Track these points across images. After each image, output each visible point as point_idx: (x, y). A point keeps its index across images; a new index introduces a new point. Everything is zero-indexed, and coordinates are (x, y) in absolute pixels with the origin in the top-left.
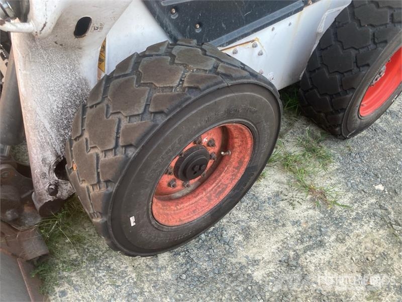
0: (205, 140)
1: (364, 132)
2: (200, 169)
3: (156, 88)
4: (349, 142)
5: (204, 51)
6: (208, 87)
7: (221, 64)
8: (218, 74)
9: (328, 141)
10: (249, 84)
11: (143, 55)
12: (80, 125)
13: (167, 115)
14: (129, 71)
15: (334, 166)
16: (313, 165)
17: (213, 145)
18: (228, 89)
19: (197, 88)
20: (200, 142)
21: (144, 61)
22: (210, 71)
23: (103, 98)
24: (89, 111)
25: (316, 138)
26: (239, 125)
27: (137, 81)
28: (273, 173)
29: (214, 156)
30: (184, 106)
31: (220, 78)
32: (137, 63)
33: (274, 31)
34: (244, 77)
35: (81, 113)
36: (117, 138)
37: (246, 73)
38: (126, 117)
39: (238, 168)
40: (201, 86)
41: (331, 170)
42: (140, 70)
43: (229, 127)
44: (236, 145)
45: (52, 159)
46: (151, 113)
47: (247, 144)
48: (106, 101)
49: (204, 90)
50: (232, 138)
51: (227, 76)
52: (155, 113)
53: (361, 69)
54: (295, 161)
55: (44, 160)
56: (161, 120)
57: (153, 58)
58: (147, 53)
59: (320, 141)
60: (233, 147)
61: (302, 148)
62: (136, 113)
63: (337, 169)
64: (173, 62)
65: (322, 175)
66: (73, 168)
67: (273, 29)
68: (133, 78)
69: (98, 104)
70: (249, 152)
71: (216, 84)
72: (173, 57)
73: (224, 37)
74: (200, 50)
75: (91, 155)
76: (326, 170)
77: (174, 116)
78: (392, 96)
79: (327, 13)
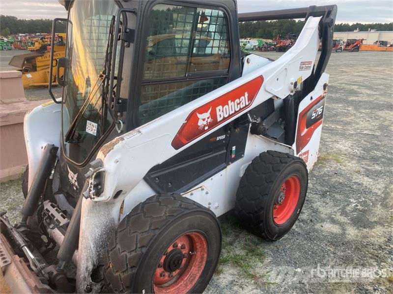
0: (179, 245)
1: (286, 236)
2: (178, 263)
3: (153, 218)
4: (277, 243)
5: (175, 198)
6: (177, 215)
7: (183, 203)
8: (182, 208)
9: (263, 244)
10: (197, 211)
11: (145, 203)
12: (115, 241)
13: (160, 229)
14: (139, 211)
15: (268, 260)
16: (254, 261)
17: (184, 248)
18: (187, 215)
19: (173, 216)
20: (177, 246)
21: (146, 206)
22: (178, 207)
23: (127, 226)
24: (119, 234)
25: (254, 243)
26: (197, 234)
27: (144, 216)
28: (228, 269)
29: (186, 255)
30: (168, 224)
31: (183, 210)
32: (143, 208)
33: (213, 180)
34: (195, 208)
35: (114, 235)
36: (137, 244)
37: (195, 206)
38: (140, 233)
39: (201, 262)
40: (175, 214)
41: (266, 263)
42: (145, 210)
43: (191, 235)
44: (198, 247)
45: (91, 267)
46: (152, 230)
47: (204, 245)
48: (128, 227)
49: (176, 216)
50: (195, 243)
51: (186, 209)
52: (154, 229)
53: (264, 197)
54: (241, 259)
55: (87, 268)
56: (157, 232)
57: (151, 204)
58: (147, 202)
59: (257, 244)
60: (196, 249)
61: (246, 251)
62: (145, 231)
63: (270, 262)
64: (160, 205)
65: (260, 266)
66: (109, 266)
67: (212, 179)
68: (142, 215)
69: (124, 229)
70: (206, 250)
71: (181, 213)
72: (160, 202)
73: (184, 187)
74: (172, 198)
75: (122, 256)
76: (262, 262)
77: (163, 230)
78: (296, 210)
79: (242, 167)
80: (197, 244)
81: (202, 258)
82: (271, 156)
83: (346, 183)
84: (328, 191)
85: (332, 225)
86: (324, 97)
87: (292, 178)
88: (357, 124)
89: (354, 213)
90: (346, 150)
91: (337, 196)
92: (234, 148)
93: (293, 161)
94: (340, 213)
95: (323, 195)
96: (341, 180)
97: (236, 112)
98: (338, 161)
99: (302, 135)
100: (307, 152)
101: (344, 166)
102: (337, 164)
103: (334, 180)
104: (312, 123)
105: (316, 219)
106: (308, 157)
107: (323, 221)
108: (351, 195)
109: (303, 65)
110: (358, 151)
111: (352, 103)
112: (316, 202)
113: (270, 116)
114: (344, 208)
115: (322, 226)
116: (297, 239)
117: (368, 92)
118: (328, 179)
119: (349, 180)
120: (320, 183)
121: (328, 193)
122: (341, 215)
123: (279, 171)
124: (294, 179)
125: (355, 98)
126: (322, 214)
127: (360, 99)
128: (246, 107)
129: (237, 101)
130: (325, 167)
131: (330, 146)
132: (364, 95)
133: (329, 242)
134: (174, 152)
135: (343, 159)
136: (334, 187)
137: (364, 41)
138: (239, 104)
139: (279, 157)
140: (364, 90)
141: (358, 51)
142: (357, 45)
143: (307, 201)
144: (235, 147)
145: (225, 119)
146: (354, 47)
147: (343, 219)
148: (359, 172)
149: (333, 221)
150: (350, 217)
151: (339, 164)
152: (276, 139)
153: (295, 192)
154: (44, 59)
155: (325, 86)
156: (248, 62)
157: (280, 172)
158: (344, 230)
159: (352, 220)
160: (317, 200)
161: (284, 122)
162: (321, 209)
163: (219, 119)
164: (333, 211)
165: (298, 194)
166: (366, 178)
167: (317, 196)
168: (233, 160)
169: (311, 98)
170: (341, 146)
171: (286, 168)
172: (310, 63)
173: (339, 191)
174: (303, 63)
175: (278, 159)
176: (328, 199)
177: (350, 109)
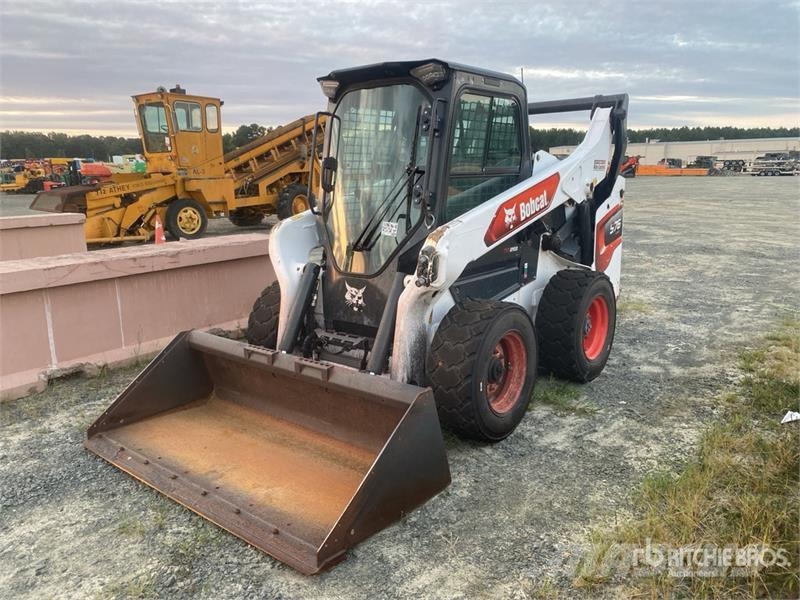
0: (498, 354)
3: (480, 311)
12: (440, 339)
15: (583, 398)
19: (500, 308)
23: (451, 324)
24: (444, 332)
36: (471, 333)
38: (471, 325)
39: (520, 378)
43: (511, 341)
44: (515, 359)
46: (484, 319)
47: (523, 356)
50: (512, 355)
60: (513, 362)
62: (477, 321)
63: (587, 399)
66: (438, 366)
69: (449, 327)
70: (525, 362)
75: (456, 348)
78: (605, 347)
79: (535, 292)
80: (515, 355)
81: (521, 373)
83: (658, 330)
85: (651, 367)
86: (621, 207)
87: (597, 300)
88: (657, 271)
89: (675, 356)
90: (649, 300)
91: (650, 343)
92: (526, 265)
94: (658, 357)
96: (651, 328)
97: (537, 213)
98: (640, 311)
99: (602, 253)
101: (651, 315)
102: (640, 314)
103: (641, 328)
104: (612, 239)
108: (668, 341)
109: (597, 164)
110: (666, 299)
111: (643, 247)
113: (563, 228)
114: (662, 352)
115: (639, 368)
117: (664, 232)
118: (633, 328)
119: (661, 327)
123: (586, 285)
124: (600, 302)
125: (646, 241)
127: (653, 242)
128: (546, 207)
129: (537, 199)
132: (659, 236)
134: (485, 249)
135: (647, 308)
136: (643, 335)
137: (641, 161)
138: (539, 203)
140: (655, 231)
141: (634, 176)
142: (630, 166)
145: (527, 219)
146: (625, 169)
147: (663, 361)
148: (672, 319)
150: (671, 360)
151: (643, 314)
152: (572, 256)
153: (603, 322)
154: (100, 196)
155: (622, 192)
156: (538, 159)
158: (666, 369)
159: (674, 361)
161: (577, 238)
163: (523, 218)
164: (648, 356)
165: (606, 324)
166: (683, 325)
169: (608, 207)
170: (641, 296)
172: (604, 162)
173: (651, 338)
174: (596, 162)
177: (642, 254)
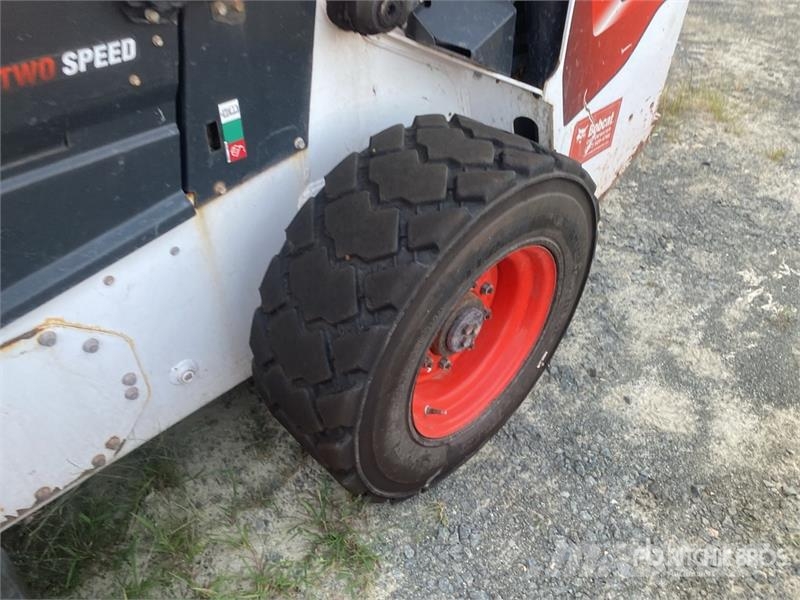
1: (487, 450)
15: (387, 585)
33: (117, 286)
61: (312, 536)
67: (108, 282)
78: (531, 359)
82: (416, 154)
83: (735, 202)
84: (669, 238)
85: (663, 393)
89: (747, 334)
90: (749, 75)
91: (701, 259)
92: (229, 112)
93: (522, 183)
94: (700, 334)
95: (653, 252)
96: (720, 188)
98: (718, 115)
99: (598, 33)
100: (614, 108)
101: (738, 134)
102: (713, 126)
103: (696, 189)
105: (610, 367)
106: (613, 126)
107: (634, 371)
108: (748, 253)
110: (784, 77)
112: (624, 284)
114: (717, 310)
115: (627, 400)
116: (525, 468)
118: (678, 185)
119: (748, 188)
120: (647, 203)
121: (670, 247)
122: (703, 343)
123: (434, 247)
126: (638, 337)
130: (672, 139)
131: (703, 59)
133: (641, 480)
135: (736, 106)
136: (694, 219)
139: (453, 163)
143: (594, 279)
144: (234, 104)
147: (707, 363)
148: (780, 157)
149: (674, 375)
150: (732, 355)
151: (720, 127)
152: (466, 53)
157: (440, 257)
158: (705, 416)
159: (740, 366)
160: (628, 276)
162: (637, 317)
164: (676, 326)
167: (629, 259)
168: (236, 174)
170: (735, 61)
171: (476, 228)
173: (708, 238)
175: (447, 172)
176: (668, 272)
